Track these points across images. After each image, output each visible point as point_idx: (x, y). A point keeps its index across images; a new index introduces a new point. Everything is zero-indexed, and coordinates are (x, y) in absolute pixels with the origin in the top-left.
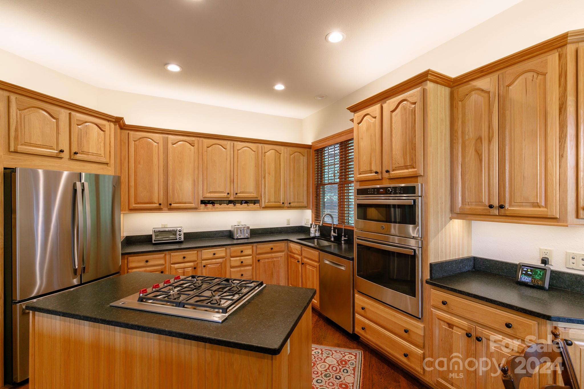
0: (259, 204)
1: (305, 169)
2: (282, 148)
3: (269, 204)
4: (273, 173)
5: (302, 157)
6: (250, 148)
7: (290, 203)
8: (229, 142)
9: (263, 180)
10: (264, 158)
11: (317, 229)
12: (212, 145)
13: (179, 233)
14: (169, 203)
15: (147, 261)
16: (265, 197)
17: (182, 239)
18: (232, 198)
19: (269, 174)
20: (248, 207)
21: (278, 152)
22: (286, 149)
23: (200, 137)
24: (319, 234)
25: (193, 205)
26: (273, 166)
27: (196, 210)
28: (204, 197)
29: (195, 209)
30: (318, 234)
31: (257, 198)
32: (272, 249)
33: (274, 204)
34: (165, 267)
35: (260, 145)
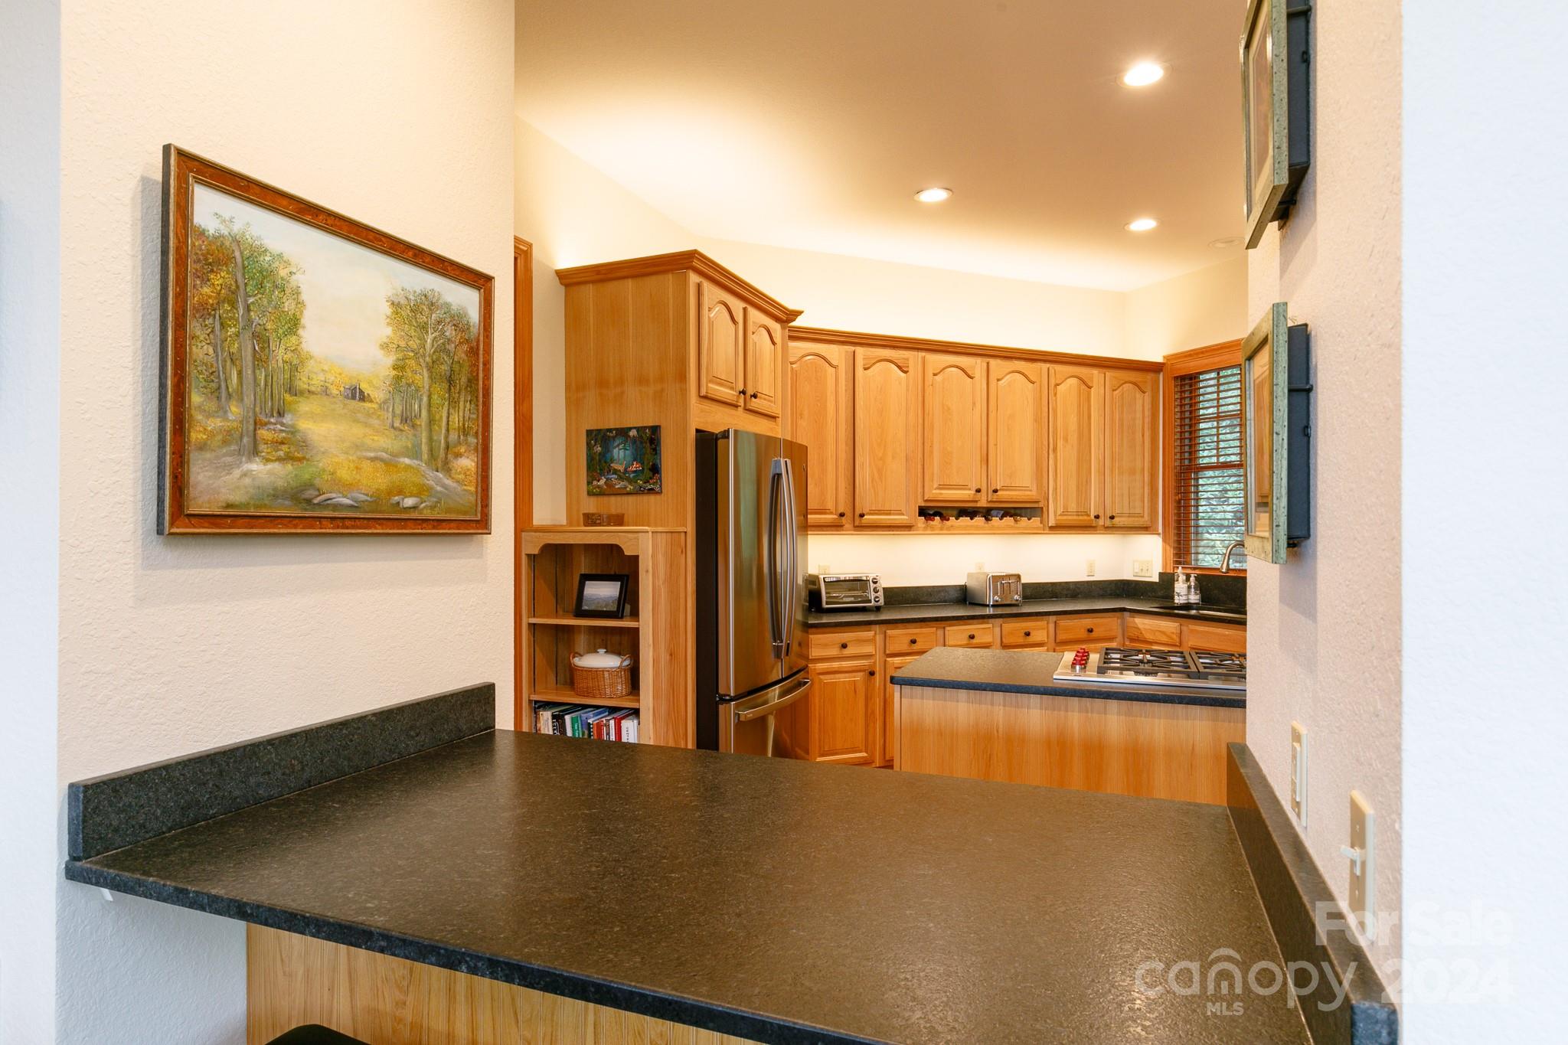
0: (1039, 519)
1: (1146, 426)
2: (1095, 372)
3: (1065, 517)
4: (1073, 438)
5: (1138, 395)
6: (1023, 374)
7: (1112, 518)
8: (979, 360)
9: (1051, 456)
10: (1054, 398)
11: (1193, 584)
12: (944, 369)
13: (875, 585)
14: (858, 513)
15: (844, 646)
16: (1055, 500)
17: (882, 602)
18: (983, 503)
19: (1066, 440)
20: (1016, 525)
21: (1084, 383)
22: (1103, 375)
23: (918, 349)
24: (1198, 597)
25: (905, 517)
26: (1073, 419)
27: (910, 531)
28: (925, 499)
29: (908, 527)
30: (1194, 598)
31: (1037, 502)
32: (1090, 631)
33: (1075, 517)
34: (875, 663)
35: (1045, 366)
